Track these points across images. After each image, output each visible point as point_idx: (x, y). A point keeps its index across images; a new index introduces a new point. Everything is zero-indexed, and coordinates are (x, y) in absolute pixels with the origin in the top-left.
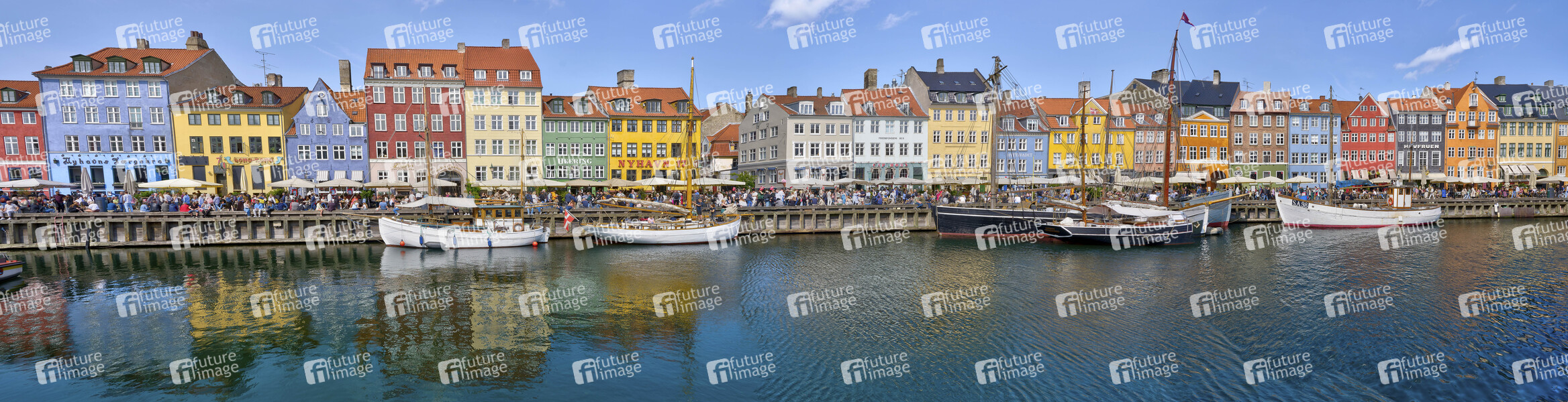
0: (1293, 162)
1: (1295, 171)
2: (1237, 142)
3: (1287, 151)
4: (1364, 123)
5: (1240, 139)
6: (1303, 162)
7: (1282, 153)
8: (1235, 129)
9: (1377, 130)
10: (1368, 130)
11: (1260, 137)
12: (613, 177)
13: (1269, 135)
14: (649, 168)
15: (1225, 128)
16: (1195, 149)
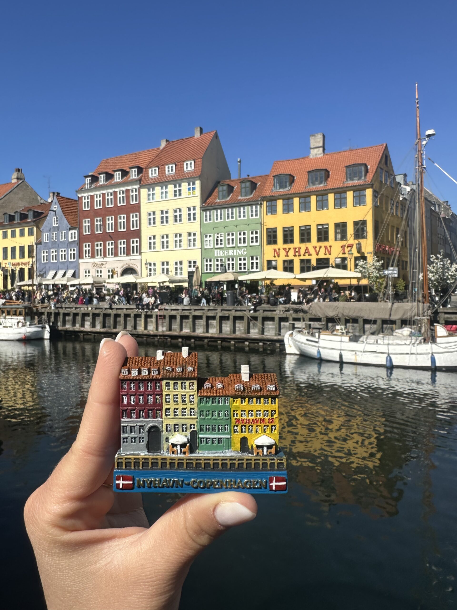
12: (269, 268)
14: (307, 257)
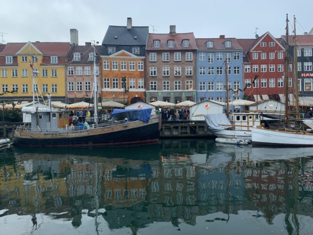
0: (201, 89)
1: (202, 96)
2: (152, 74)
3: (196, 80)
4: (264, 56)
5: (155, 72)
6: (210, 89)
7: (191, 82)
8: (151, 64)
9: (276, 62)
10: (267, 62)
11: (172, 70)
13: (179, 68)
15: (141, 64)
16: (117, 80)
